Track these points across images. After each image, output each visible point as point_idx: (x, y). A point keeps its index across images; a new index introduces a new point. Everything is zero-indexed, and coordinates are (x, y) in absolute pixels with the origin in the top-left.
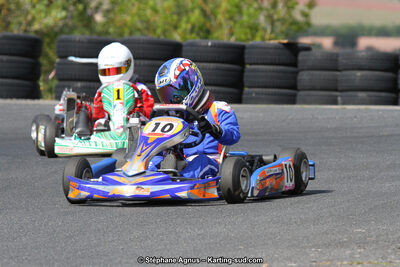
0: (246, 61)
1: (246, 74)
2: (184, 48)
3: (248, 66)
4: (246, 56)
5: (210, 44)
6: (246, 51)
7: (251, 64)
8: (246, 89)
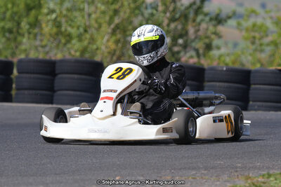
0: (252, 82)
1: (251, 92)
2: (206, 72)
3: (253, 86)
4: (252, 78)
5: (225, 69)
6: (252, 75)
7: (255, 84)
8: (251, 103)
